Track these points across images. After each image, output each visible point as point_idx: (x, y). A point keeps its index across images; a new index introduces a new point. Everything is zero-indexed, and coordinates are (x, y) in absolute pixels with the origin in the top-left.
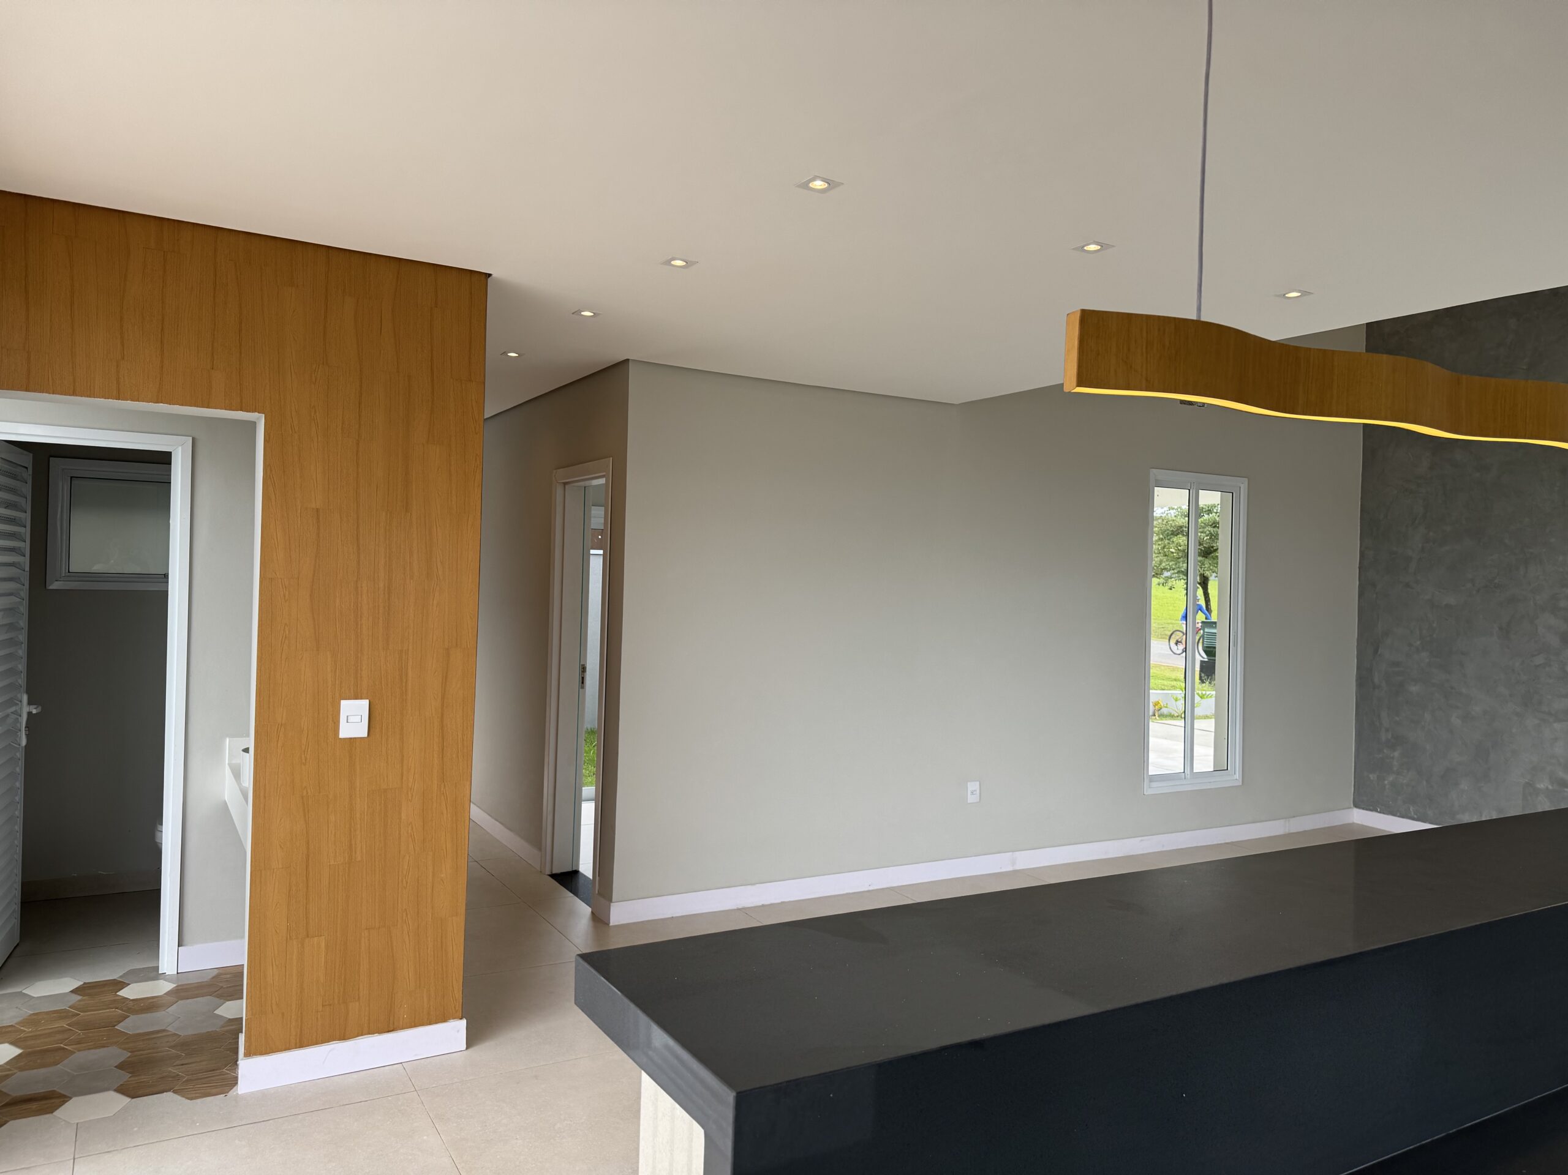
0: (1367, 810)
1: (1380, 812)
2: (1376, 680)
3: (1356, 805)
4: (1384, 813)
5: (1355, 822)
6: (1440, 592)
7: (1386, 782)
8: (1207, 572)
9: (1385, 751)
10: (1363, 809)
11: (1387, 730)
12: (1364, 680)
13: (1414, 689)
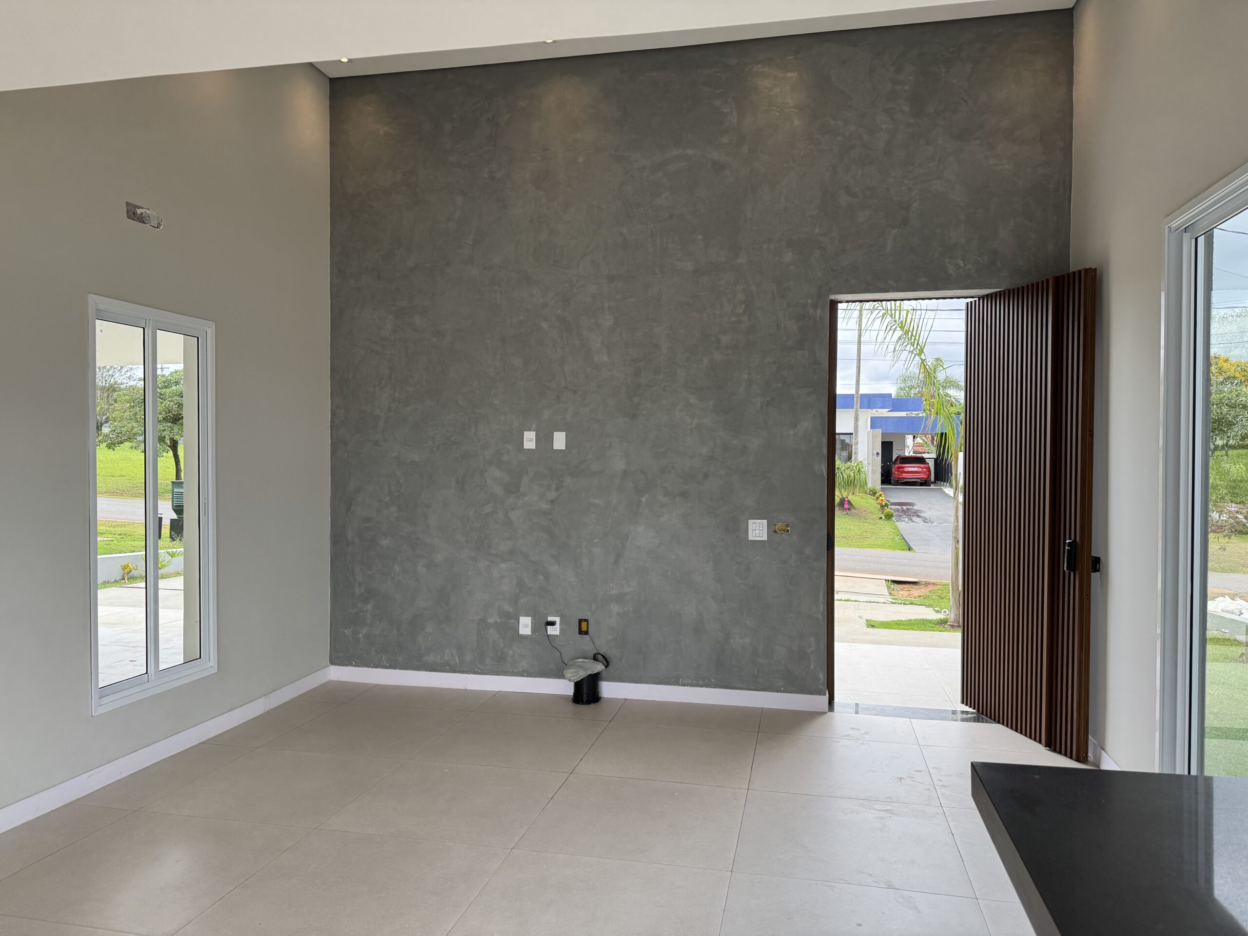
0: (342, 665)
1: (355, 666)
2: (350, 537)
3: (333, 662)
4: (358, 666)
5: (332, 679)
6: (405, 449)
7: (360, 635)
8: (176, 437)
9: (359, 605)
10: (339, 665)
11: (360, 584)
12: (338, 538)
13: (385, 542)
